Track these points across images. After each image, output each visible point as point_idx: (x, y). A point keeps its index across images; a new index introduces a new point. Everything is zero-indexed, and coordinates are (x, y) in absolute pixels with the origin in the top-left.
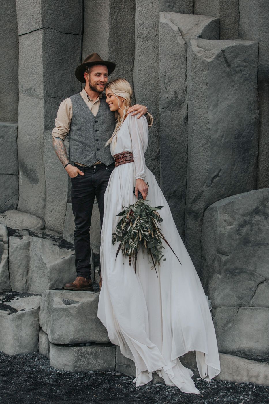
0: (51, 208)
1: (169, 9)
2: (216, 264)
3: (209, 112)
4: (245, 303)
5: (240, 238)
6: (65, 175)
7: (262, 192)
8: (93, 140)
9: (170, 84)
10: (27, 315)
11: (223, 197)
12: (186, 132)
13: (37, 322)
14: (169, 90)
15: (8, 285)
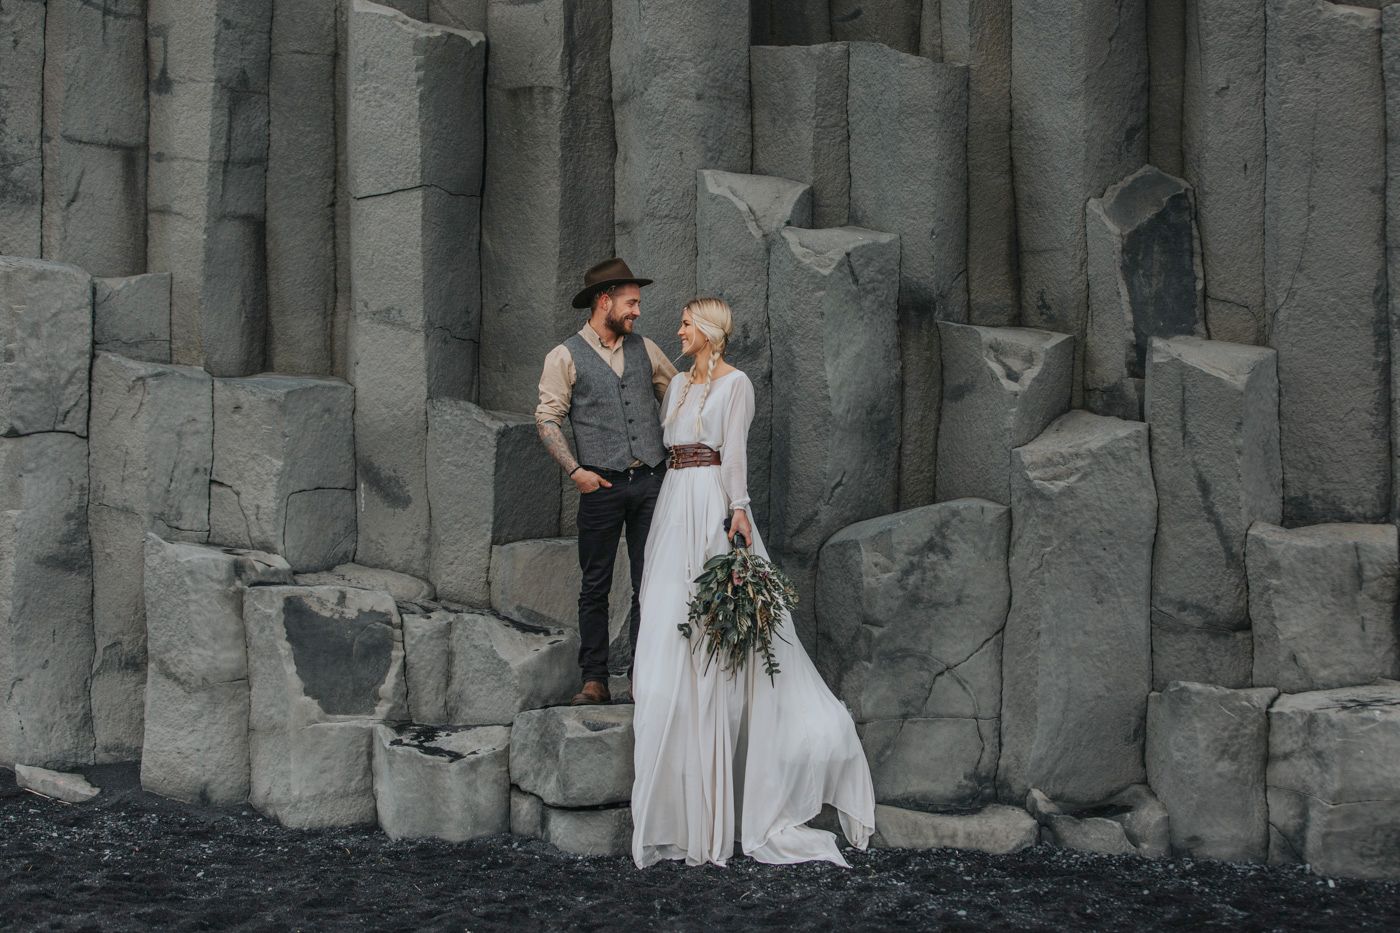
0: (452, 556)
1: (712, 164)
2: (861, 643)
3: (828, 368)
4: (912, 711)
5: (904, 595)
6: (485, 487)
7: (939, 512)
8: (623, 422)
10: (485, 762)
11: (848, 522)
12: (768, 402)
13: (506, 775)
15: (405, 712)
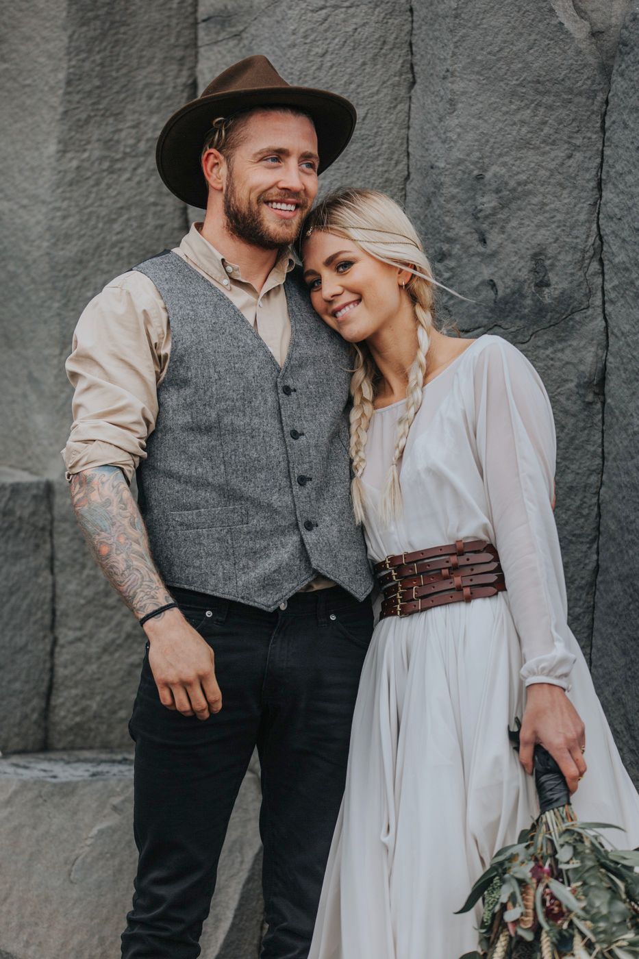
8: (283, 482)
9: (507, 221)
12: (592, 449)
14: (501, 245)
